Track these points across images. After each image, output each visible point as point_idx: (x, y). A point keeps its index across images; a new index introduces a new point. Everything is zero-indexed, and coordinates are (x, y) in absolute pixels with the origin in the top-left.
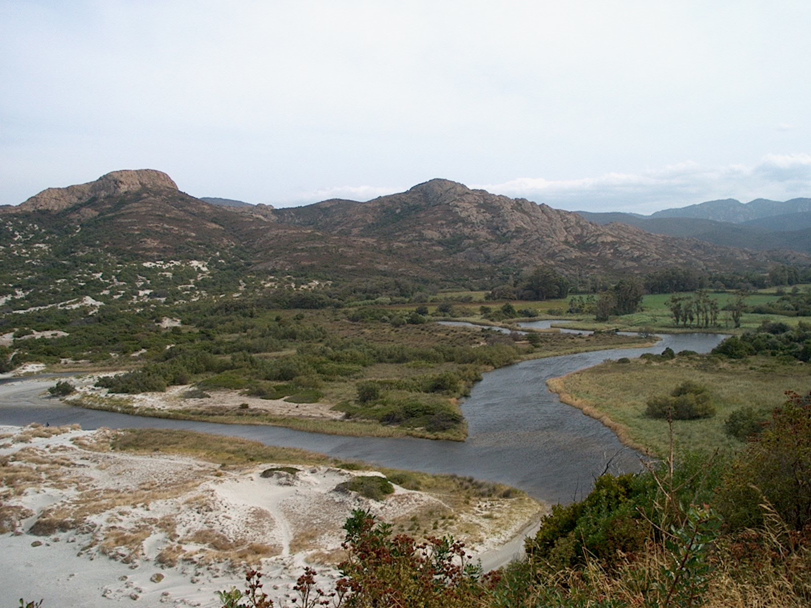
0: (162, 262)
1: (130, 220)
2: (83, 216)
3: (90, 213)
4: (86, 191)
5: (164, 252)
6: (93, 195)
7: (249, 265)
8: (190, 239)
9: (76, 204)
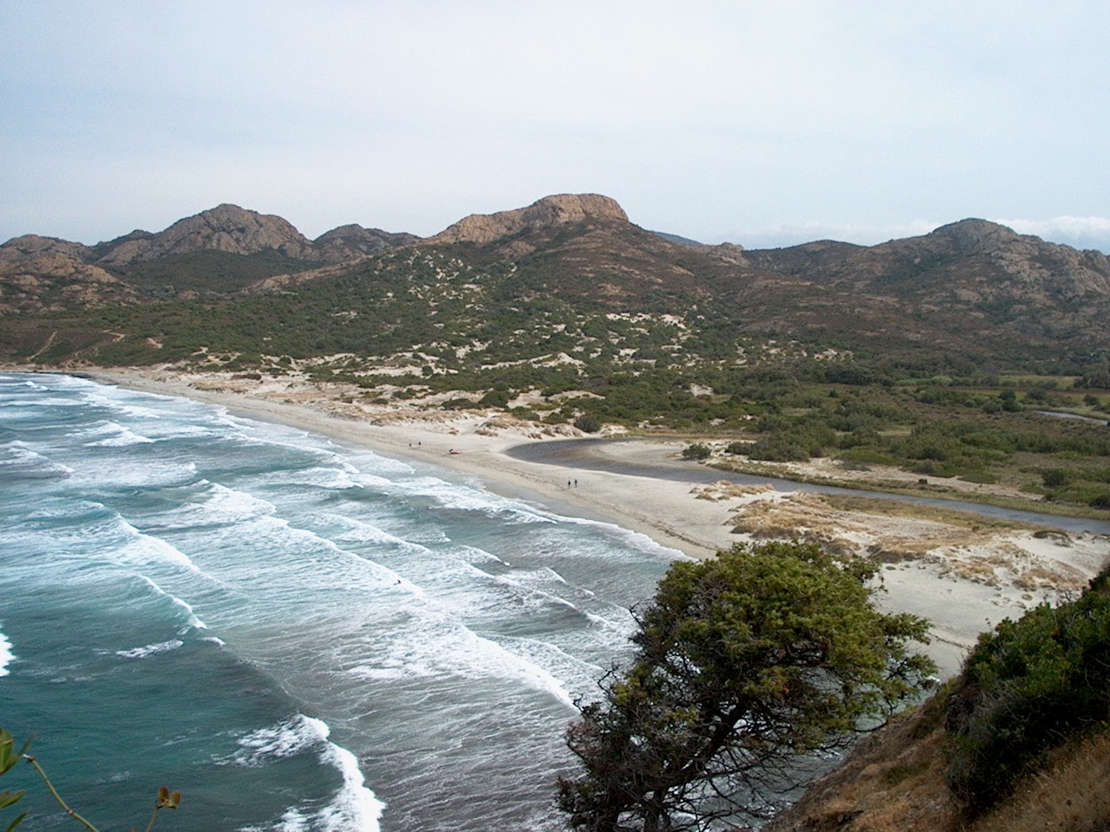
0: (628, 315)
1: (578, 259)
2: (516, 251)
3: (523, 247)
4: (517, 219)
5: (629, 301)
6: (525, 225)
7: (739, 323)
8: (656, 287)
9: (505, 236)
